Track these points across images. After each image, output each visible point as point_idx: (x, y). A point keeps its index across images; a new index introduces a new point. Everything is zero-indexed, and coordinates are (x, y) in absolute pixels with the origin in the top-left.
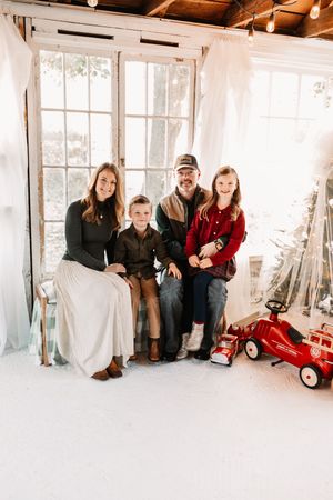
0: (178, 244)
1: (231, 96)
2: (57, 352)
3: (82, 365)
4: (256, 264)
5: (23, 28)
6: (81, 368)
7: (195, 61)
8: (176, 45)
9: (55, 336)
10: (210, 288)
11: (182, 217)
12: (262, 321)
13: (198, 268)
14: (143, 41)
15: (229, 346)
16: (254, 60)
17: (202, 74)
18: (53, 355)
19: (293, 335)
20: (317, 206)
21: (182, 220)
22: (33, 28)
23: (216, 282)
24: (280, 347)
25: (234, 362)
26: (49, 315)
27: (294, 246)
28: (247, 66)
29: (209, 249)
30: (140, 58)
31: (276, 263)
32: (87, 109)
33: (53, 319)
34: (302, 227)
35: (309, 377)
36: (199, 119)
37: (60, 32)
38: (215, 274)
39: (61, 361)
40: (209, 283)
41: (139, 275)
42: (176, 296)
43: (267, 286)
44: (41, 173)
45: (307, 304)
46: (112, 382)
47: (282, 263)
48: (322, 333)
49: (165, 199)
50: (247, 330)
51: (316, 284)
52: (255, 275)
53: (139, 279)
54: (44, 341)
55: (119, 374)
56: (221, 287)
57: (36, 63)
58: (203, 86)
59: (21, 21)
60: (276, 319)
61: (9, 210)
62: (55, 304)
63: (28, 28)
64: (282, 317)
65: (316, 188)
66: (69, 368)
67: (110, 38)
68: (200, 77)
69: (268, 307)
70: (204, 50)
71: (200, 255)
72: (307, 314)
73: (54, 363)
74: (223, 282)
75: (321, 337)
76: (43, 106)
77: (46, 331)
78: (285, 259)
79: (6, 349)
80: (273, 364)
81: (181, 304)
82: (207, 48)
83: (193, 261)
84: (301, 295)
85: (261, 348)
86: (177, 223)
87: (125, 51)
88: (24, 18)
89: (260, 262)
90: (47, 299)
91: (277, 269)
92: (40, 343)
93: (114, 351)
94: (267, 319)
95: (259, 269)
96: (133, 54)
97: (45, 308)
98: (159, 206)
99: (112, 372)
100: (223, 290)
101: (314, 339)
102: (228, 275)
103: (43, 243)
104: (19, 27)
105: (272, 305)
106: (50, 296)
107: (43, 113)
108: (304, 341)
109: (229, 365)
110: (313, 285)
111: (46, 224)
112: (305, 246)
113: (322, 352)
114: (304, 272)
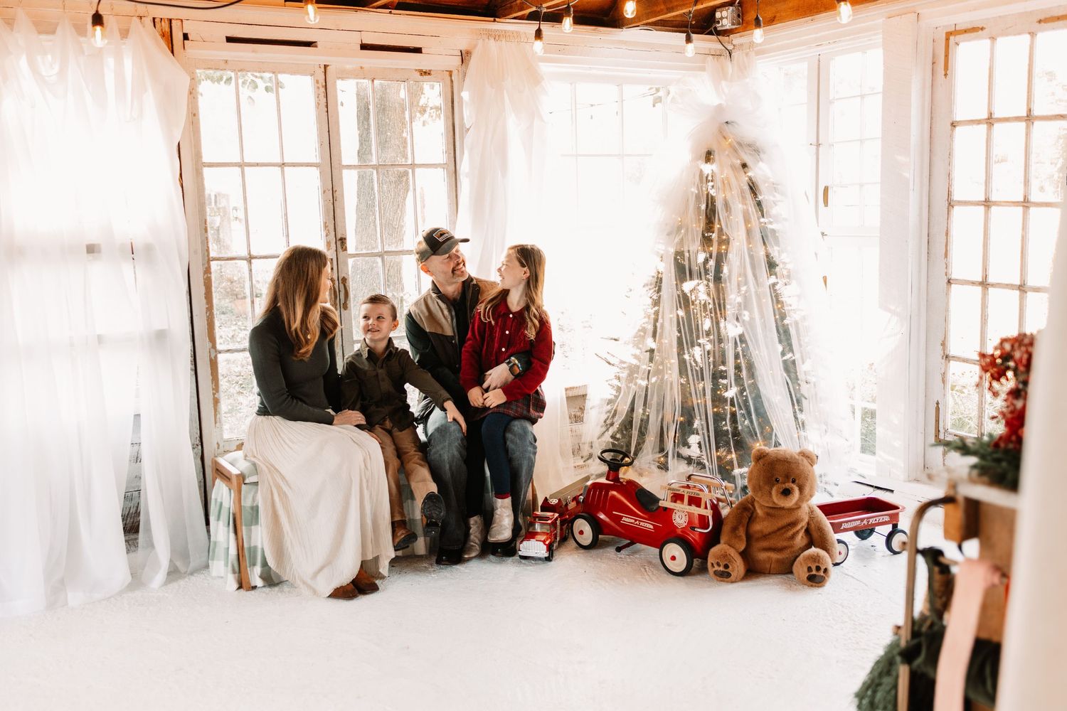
0: (447, 371)
1: (514, 126)
2: (265, 564)
3: (309, 581)
4: (577, 400)
5: (169, 38)
6: (309, 587)
7: (451, 73)
8: (418, 50)
9: (259, 537)
10: (509, 436)
11: (448, 327)
12: (595, 485)
13: (485, 409)
14: (364, 47)
15: (546, 529)
16: (545, 68)
17: (465, 95)
18: (258, 570)
19: (644, 500)
20: (664, 293)
21: (449, 331)
22: (186, 37)
23: (517, 425)
24: (627, 520)
25: (555, 553)
26: (247, 503)
27: (635, 362)
28: (535, 78)
29: (499, 374)
30: (360, 73)
31: (609, 393)
32: (278, 160)
33: (255, 510)
34: (644, 330)
35: (673, 558)
36: (464, 166)
37: (230, 39)
38: (512, 413)
39: (271, 580)
40: (507, 428)
41: (388, 424)
42: (456, 453)
43: (599, 430)
44: (208, 270)
45: (662, 450)
46: (363, 602)
47: (619, 389)
48: (688, 487)
49: (416, 304)
50: (572, 505)
51: (673, 416)
52: (577, 419)
53: (389, 432)
54: (240, 548)
55: (373, 588)
56: (525, 431)
57: (193, 93)
58: (467, 114)
59: (166, 26)
60: (616, 479)
61: (161, 336)
62: (256, 484)
63: (178, 37)
64: (626, 474)
65: (662, 267)
66: (286, 588)
67: (308, 44)
68: (461, 99)
69: (602, 459)
70: (464, 56)
71: (485, 385)
72: (664, 467)
73: (259, 582)
74: (528, 425)
75: (686, 493)
76: (206, 159)
77: (244, 530)
78: (623, 385)
79: (169, 574)
80: (619, 550)
81: (464, 467)
82: (468, 53)
83: (475, 396)
84: (651, 438)
85: (597, 527)
86: (442, 338)
87: (335, 63)
88: (170, 20)
89: (584, 396)
90: (242, 477)
91: (610, 402)
92: (233, 552)
93: (364, 553)
94: (603, 480)
95: (582, 409)
96: (348, 67)
97: (239, 491)
98: (410, 315)
99: (362, 585)
100: (530, 438)
101: (677, 497)
102: (533, 413)
103: (216, 388)
104: (163, 35)
105: (608, 456)
106: (246, 472)
107: (206, 171)
108: (662, 504)
109: (548, 559)
110: (668, 417)
111: (220, 356)
112: (651, 360)
113: (690, 515)
114: (654, 401)
